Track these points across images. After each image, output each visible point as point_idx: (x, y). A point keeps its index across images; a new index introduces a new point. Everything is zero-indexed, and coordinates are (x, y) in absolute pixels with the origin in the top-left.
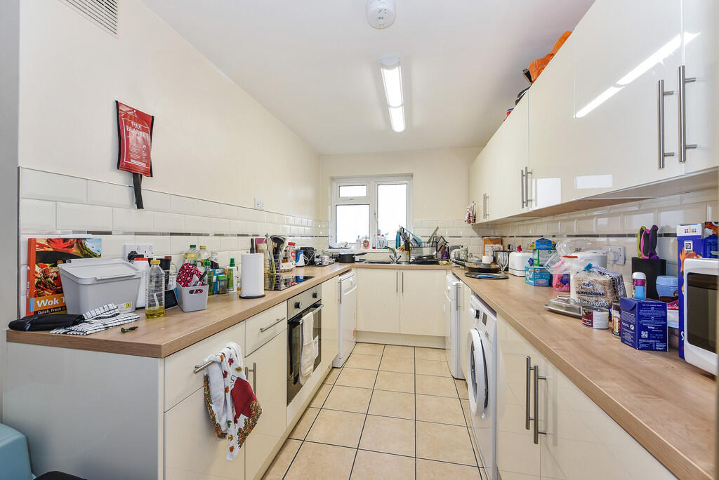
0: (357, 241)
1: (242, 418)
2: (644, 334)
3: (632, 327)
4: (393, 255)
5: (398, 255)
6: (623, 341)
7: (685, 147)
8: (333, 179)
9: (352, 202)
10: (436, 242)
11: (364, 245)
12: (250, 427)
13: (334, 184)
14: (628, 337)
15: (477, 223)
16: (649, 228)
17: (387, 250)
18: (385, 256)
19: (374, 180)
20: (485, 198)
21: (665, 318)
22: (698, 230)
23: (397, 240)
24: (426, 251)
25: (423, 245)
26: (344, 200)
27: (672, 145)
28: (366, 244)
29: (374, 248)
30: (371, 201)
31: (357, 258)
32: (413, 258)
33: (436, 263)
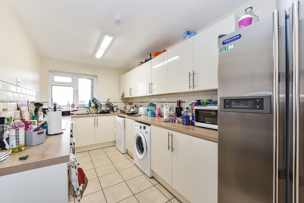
0: (68, 104)
1: (82, 185)
2: (187, 122)
3: (185, 121)
4: (89, 110)
5: (91, 111)
6: (183, 125)
7: (194, 86)
8: (50, 71)
9: (63, 84)
10: (108, 105)
11: (72, 107)
12: (84, 188)
13: (51, 74)
14: (184, 123)
15: (125, 97)
16: (179, 100)
17: (85, 109)
18: (85, 111)
19: (76, 75)
20: (131, 89)
21: (189, 119)
22: (195, 101)
23: (89, 104)
24: (104, 108)
25: (103, 106)
26: (57, 83)
27: (191, 85)
28: (73, 106)
29: (78, 108)
30: (75, 85)
31: (71, 113)
32: (99, 112)
33: (109, 113)
